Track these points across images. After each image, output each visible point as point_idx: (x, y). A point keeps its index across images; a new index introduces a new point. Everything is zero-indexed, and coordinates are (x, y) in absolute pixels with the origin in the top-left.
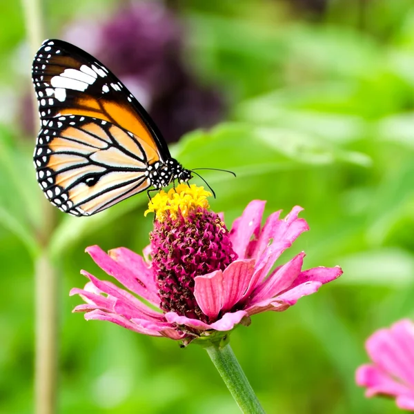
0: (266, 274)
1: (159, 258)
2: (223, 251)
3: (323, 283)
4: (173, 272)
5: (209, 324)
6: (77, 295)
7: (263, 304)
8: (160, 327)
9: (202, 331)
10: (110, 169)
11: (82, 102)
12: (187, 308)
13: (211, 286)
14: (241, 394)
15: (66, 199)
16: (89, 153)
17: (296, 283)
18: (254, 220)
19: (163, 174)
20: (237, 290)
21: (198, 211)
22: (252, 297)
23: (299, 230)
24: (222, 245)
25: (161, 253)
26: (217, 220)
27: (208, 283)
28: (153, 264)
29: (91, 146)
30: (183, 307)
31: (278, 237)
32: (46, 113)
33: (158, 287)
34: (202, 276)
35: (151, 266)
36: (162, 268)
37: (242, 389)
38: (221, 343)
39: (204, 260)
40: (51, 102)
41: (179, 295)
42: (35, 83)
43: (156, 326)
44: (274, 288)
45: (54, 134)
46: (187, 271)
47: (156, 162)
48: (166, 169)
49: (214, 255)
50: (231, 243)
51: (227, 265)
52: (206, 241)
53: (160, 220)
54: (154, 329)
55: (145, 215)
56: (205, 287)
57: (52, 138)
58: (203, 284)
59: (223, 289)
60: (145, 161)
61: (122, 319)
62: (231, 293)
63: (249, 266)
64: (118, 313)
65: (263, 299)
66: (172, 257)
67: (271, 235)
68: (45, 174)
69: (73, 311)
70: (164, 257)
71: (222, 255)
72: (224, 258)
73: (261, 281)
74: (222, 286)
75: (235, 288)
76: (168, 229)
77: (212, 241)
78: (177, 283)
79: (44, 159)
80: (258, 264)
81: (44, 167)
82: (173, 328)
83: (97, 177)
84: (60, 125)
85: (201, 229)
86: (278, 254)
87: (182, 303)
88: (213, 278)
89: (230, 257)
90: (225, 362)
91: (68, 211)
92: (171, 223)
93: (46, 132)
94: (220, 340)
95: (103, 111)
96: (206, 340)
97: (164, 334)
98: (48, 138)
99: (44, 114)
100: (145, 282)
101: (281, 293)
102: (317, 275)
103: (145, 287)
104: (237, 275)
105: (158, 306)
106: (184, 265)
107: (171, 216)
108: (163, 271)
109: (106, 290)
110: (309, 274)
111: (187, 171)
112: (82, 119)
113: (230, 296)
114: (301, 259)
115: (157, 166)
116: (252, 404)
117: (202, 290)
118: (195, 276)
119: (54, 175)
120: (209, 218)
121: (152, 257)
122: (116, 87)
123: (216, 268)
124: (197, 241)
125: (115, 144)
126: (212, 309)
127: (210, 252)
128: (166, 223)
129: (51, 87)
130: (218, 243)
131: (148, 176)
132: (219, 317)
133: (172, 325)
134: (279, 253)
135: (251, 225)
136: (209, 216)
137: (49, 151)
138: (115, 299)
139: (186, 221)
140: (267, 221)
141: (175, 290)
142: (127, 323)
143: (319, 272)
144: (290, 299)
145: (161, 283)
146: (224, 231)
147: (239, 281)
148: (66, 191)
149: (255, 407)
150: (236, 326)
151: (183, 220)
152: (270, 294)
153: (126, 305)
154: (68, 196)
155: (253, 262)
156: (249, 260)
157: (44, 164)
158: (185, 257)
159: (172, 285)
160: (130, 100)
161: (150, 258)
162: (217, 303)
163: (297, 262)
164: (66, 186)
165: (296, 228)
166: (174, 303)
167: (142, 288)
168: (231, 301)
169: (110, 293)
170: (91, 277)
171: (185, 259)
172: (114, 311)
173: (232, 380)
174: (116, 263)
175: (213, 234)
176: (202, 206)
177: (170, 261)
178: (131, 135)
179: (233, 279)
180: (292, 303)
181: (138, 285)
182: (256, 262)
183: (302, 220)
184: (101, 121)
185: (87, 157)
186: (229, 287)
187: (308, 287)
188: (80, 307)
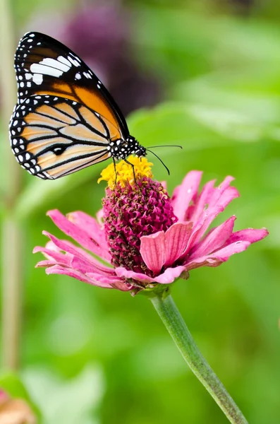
0: (202, 235)
1: (110, 220)
2: (166, 215)
3: (252, 243)
4: (122, 233)
5: (153, 277)
6: (39, 253)
7: (200, 260)
8: (110, 280)
9: (147, 284)
10: (76, 142)
11: (56, 86)
12: (134, 263)
13: (155, 245)
14: (181, 338)
15: (34, 164)
16: (59, 127)
17: (228, 242)
18: (192, 188)
19: (123, 150)
20: (178, 248)
21: (144, 180)
22: (190, 255)
23: (231, 197)
24: (165, 209)
25: (112, 216)
26: (160, 188)
27: (152, 243)
28: (105, 225)
29: (61, 121)
30: (131, 263)
31: (212, 203)
32: (24, 93)
33: (110, 245)
34: (147, 236)
35: (103, 228)
36: (113, 229)
37: (182, 334)
38: (164, 295)
39: (149, 222)
40: (29, 85)
41: (128, 253)
42: (17, 68)
43: (107, 279)
44: (209, 246)
45: (30, 109)
46: (134, 232)
47: (118, 140)
48: (126, 146)
49: (158, 218)
50: (172, 208)
51: (169, 227)
52: (150, 206)
53: (111, 189)
54: (105, 282)
55: (99, 182)
56: (150, 246)
57: (28, 112)
58: (148, 244)
59: (165, 247)
60: (108, 137)
61: (78, 273)
62: (172, 251)
63: (188, 227)
64: (74, 268)
65: (200, 257)
66: (121, 220)
67: (207, 201)
68: (18, 141)
69: (36, 267)
70: (115, 219)
71: (165, 218)
72: (166, 221)
73: (197, 241)
74: (165, 245)
75: (175, 246)
76: (118, 196)
77: (156, 206)
78: (126, 242)
79: (19, 129)
80: (195, 226)
81: (18, 136)
82: (122, 281)
83: (64, 147)
84: (36, 102)
85: (147, 195)
86: (212, 218)
87: (130, 259)
88: (157, 238)
89: (171, 220)
90: (168, 311)
91: (35, 174)
92: (120, 190)
93: (23, 107)
94: (162, 292)
95: (74, 94)
96: (150, 292)
97: (114, 286)
98: (24, 113)
99: (21, 94)
100: (99, 242)
101: (214, 251)
102: (246, 235)
103: (98, 245)
104: (177, 235)
105: (109, 262)
106: (131, 226)
107: (120, 185)
108: (114, 232)
109: (64, 248)
110: (239, 235)
111: (143, 148)
112: (56, 99)
113: (171, 253)
114: (233, 221)
115: (118, 143)
116: (190, 348)
117: (147, 248)
118: (141, 235)
119: (26, 143)
120: (153, 186)
121: (104, 220)
122: (88, 76)
123: (159, 229)
124: (143, 206)
125: (83, 122)
126: (155, 264)
127: (154, 215)
128: (116, 190)
129: (30, 72)
130: (161, 208)
131: (110, 151)
132: (162, 271)
133: (121, 279)
134: (214, 216)
135: (190, 192)
136: (154, 185)
137: (24, 123)
138: (72, 256)
139: (133, 188)
140: (204, 189)
141: (124, 248)
142: (83, 276)
143: (248, 233)
144: (223, 257)
145: (112, 242)
146: (166, 198)
147: (179, 241)
148: (36, 157)
149: (193, 349)
150: (176, 280)
151: (130, 188)
152: (205, 253)
153: (81, 260)
154: (37, 161)
155: (191, 224)
156: (188, 223)
157: (17, 133)
158: (132, 220)
159: (121, 243)
160: (99, 87)
161: (103, 221)
162: (160, 260)
163: (229, 224)
164: (36, 152)
165: (229, 195)
166: (123, 259)
167: (96, 247)
168: (172, 257)
169: (68, 251)
170: (52, 237)
171: (133, 222)
172: (71, 266)
173: (173, 326)
174: (74, 225)
175: (157, 200)
176: (148, 176)
177: (120, 223)
178: (98, 115)
179: (174, 239)
180: (224, 260)
181: (92, 244)
182: (194, 225)
183: (233, 188)
184: (72, 101)
185: (57, 130)
186: (170, 246)
187: (238, 246)
188: (42, 263)
